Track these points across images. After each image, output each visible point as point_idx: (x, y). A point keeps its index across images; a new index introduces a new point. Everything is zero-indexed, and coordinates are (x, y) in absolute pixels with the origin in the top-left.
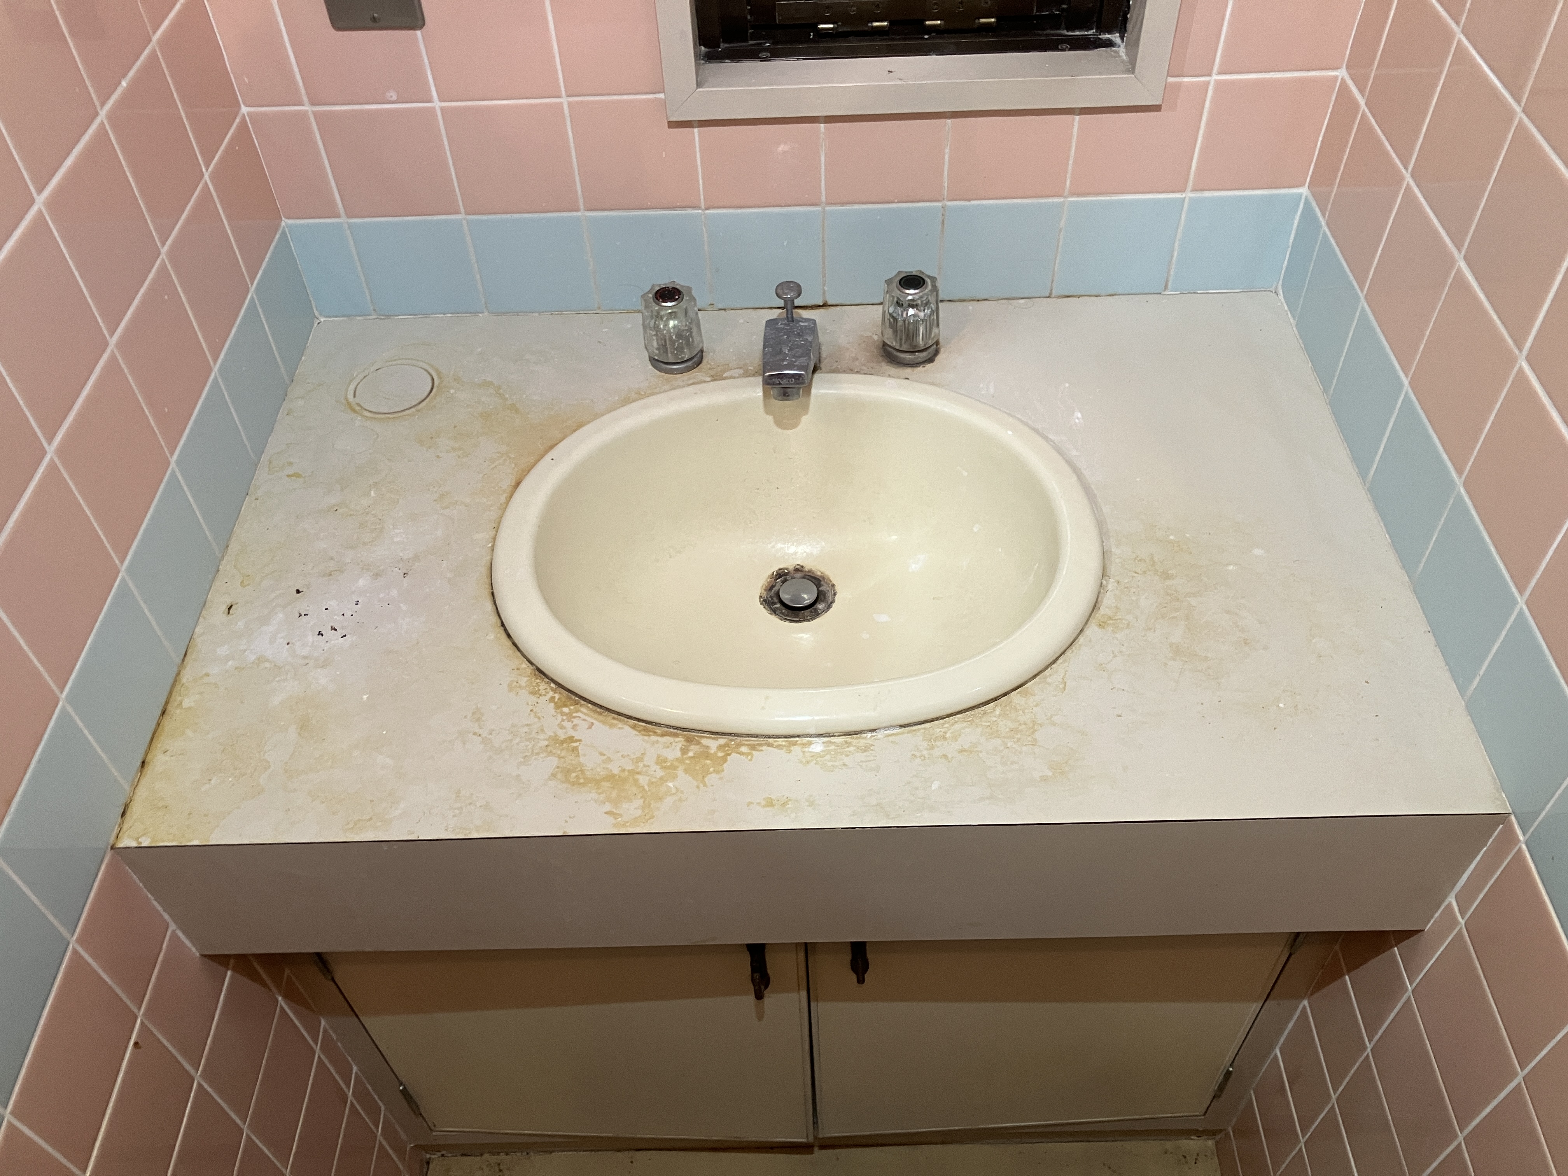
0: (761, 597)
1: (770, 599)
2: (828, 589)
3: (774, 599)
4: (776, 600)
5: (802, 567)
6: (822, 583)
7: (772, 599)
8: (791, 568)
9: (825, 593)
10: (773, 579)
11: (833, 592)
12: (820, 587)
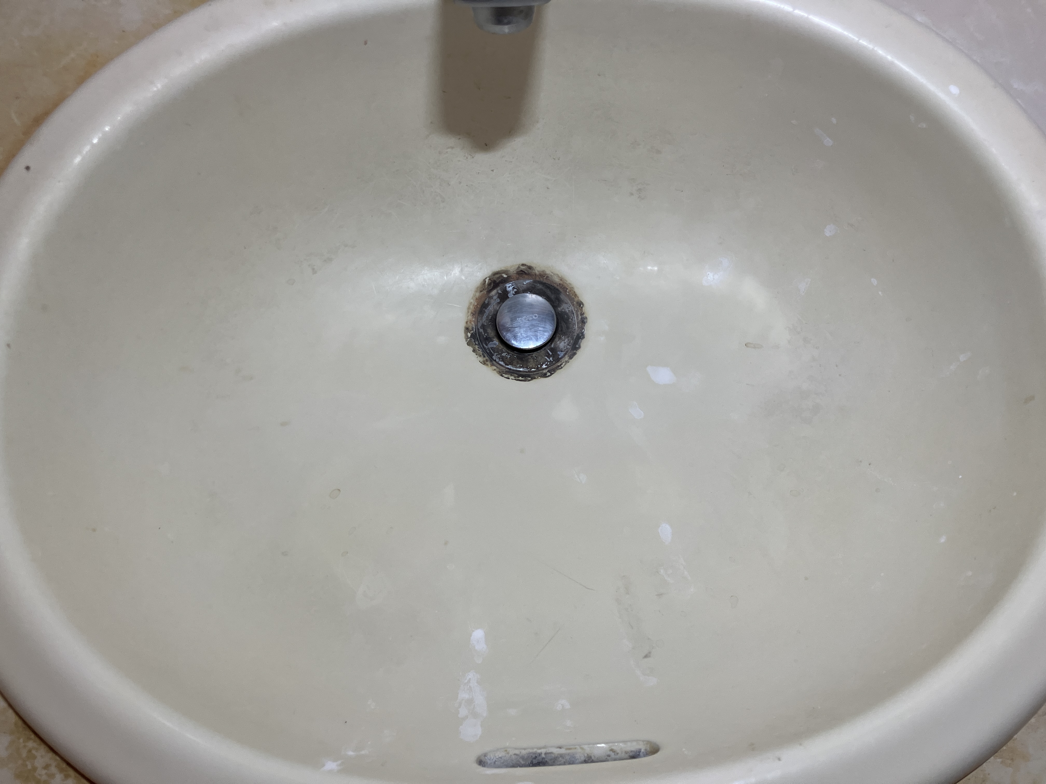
0: (467, 329)
1: (481, 330)
2: (572, 308)
3: (489, 331)
4: (491, 333)
5: (530, 268)
6: (562, 297)
7: (485, 331)
8: (513, 270)
9: (568, 318)
10: (485, 292)
11: (580, 317)
12: (559, 306)
